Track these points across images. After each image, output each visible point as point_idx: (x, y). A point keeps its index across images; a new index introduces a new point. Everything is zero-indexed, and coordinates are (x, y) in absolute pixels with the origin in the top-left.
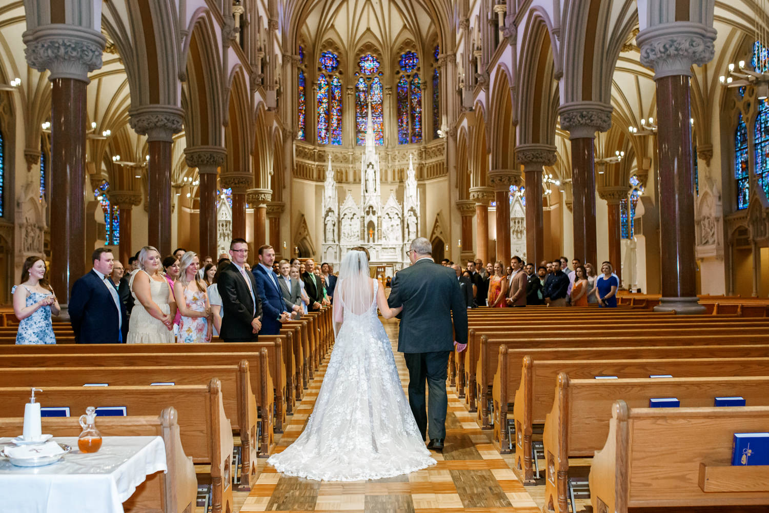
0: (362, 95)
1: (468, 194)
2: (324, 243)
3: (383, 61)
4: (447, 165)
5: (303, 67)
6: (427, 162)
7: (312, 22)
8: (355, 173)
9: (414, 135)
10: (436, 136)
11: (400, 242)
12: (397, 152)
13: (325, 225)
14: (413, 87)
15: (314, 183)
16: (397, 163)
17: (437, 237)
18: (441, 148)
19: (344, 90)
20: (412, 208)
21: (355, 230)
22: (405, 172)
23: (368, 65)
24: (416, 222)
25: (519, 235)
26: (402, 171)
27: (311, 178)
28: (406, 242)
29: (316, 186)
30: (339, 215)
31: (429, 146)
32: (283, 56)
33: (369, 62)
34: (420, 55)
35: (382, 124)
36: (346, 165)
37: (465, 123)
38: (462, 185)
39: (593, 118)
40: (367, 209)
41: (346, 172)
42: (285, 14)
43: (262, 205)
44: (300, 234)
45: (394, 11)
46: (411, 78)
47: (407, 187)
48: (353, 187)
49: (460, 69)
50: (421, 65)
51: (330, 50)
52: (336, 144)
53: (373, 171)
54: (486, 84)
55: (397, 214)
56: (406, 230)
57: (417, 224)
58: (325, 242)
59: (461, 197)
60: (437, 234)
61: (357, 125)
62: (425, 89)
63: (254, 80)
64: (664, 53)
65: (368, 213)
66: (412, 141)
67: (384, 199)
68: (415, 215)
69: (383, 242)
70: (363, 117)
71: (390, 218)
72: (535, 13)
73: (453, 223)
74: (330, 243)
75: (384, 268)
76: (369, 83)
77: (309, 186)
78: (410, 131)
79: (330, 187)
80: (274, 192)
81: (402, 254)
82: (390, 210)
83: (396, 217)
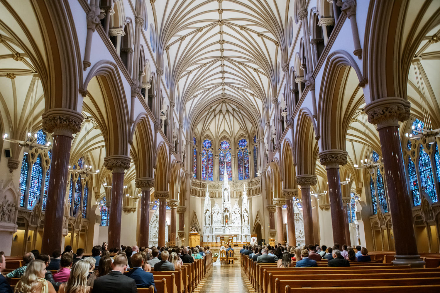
0: (222, 158)
1: (272, 202)
2: (205, 225)
3: (231, 144)
4: (262, 188)
5: (196, 147)
6: (252, 188)
7: (199, 127)
8: (219, 193)
9: (246, 176)
10: (256, 176)
11: (240, 225)
12: (238, 183)
13: (205, 217)
14: (245, 154)
15: (200, 198)
16: (238, 188)
17: (258, 223)
18: (259, 181)
19: (214, 156)
20: (246, 209)
21: (219, 219)
22: (242, 192)
23: (224, 145)
25: (297, 221)
26: (240, 192)
27: (199, 196)
28: (243, 225)
30: (212, 212)
31: (253, 180)
32: (186, 141)
33: (225, 144)
34: (247, 140)
35: (231, 171)
36: (215, 190)
37: (269, 169)
38: (269, 198)
39: (338, 158)
40: (225, 210)
41: (215, 193)
42: (187, 123)
43: (174, 207)
44: (194, 221)
45: (236, 122)
46: (244, 151)
47: (243, 199)
48: (218, 199)
49: (266, 145)
50: (248, 145)
51: (208, 139)
52: (210, 180)
53: (227, 192)
54: (279, 149)
55: (238, 212)
56: (243, 219)
57: (248, 216)
59: (269, 204)
60: (258, 221)
61: (220, 172)
62: (250, 155)
63: (171, 149)
64: (383, 114)
65: (225, 211)
66: (245, 179)
67: (233, 206)
68: (247, 212)
69: (232, 225)
70: (222, 168)
71: (235, 214)
72: (303, 111)
73: (265, 216)
74: (208, 225)
75: (232, 237)
76: (225, 153)
77: (198, 199)
78: (244, 174)
79: (208, 199)
80: (181, 201)
81: (242, 231)
82: (235, 210)
83: (238, 213)
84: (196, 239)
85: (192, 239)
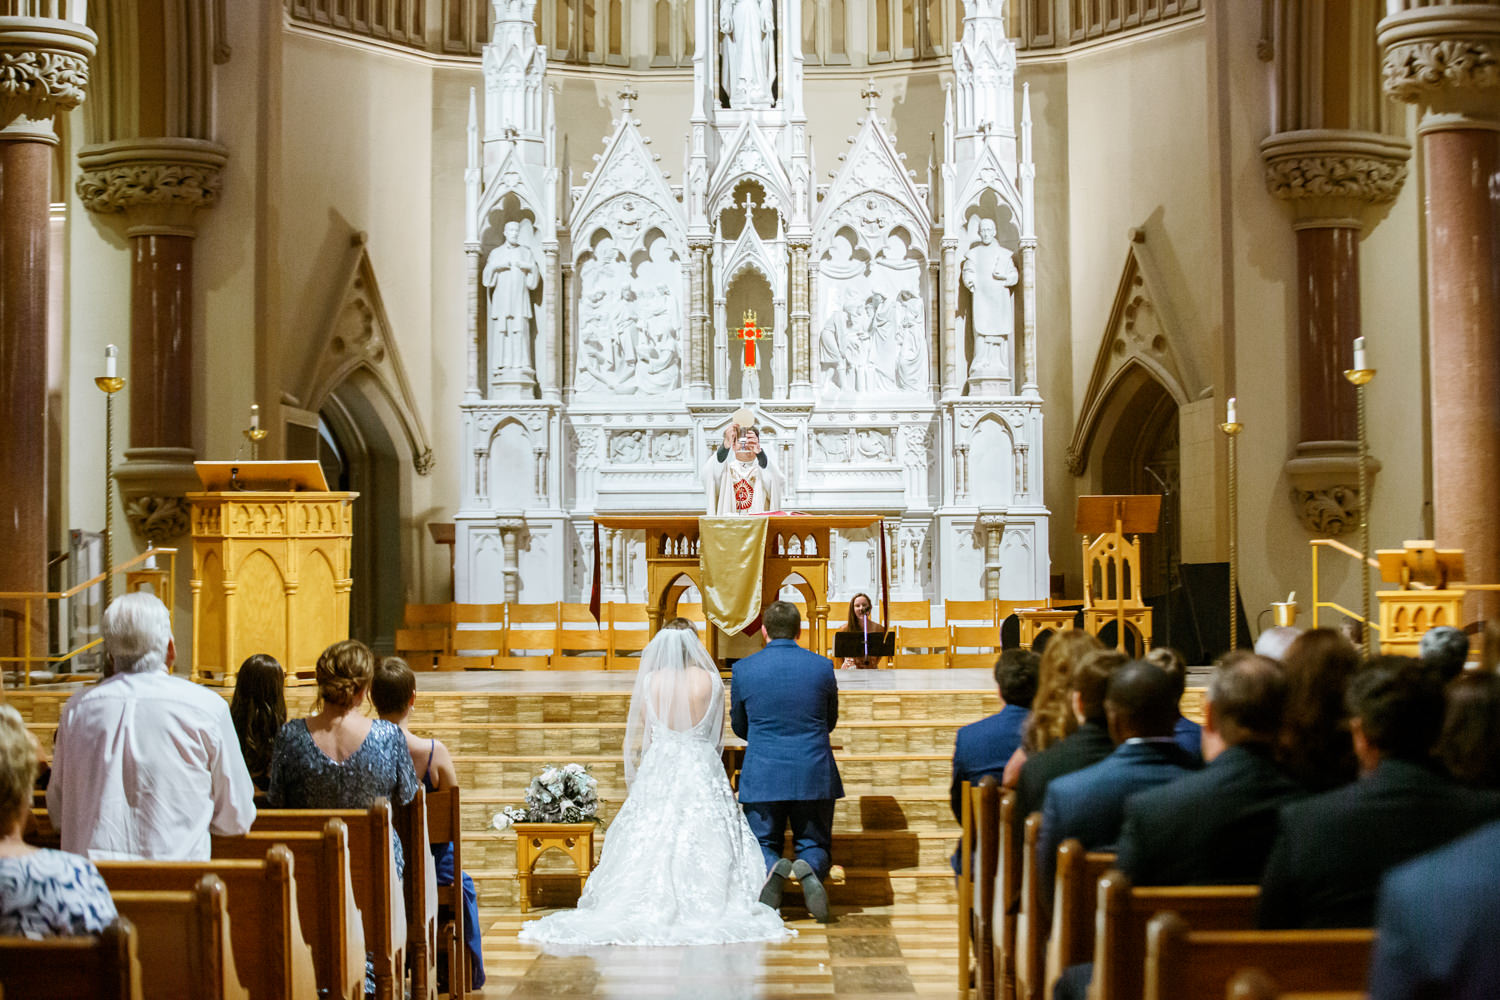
2: (474, 399)
11: (920, 395)
13: (484, 295)
15: (425, 64)
17: (1134, 368)
20: (989, 195)
21: (658, 327)
24: (1012, 278)
27: (407, 33)
28: (953, 394)
29: (437, 73)
30: (563, 235)
40: (728, 202)
43: (23, 125)
44: (339, 344)
47: (963, 76)
48: (650, 85)
55: (900, 231)
56: (956, 327)
57: (1017, 290)
58: (484, 395)
59: (1293, 116)
60: (1135, 349)
65: (731, 224)
67: (829, 154)
68: (1008, 235)
69: (819, 391)
71: (862, 255)
74: (510, 396)
75: (819, 540)
77: (399, 75)
79: (515, 76)
80: (109, 43)
81: (934, 469)
82: (858, 209)
83: (896, 248)
84: (294, 558)
85: (232, 553)
